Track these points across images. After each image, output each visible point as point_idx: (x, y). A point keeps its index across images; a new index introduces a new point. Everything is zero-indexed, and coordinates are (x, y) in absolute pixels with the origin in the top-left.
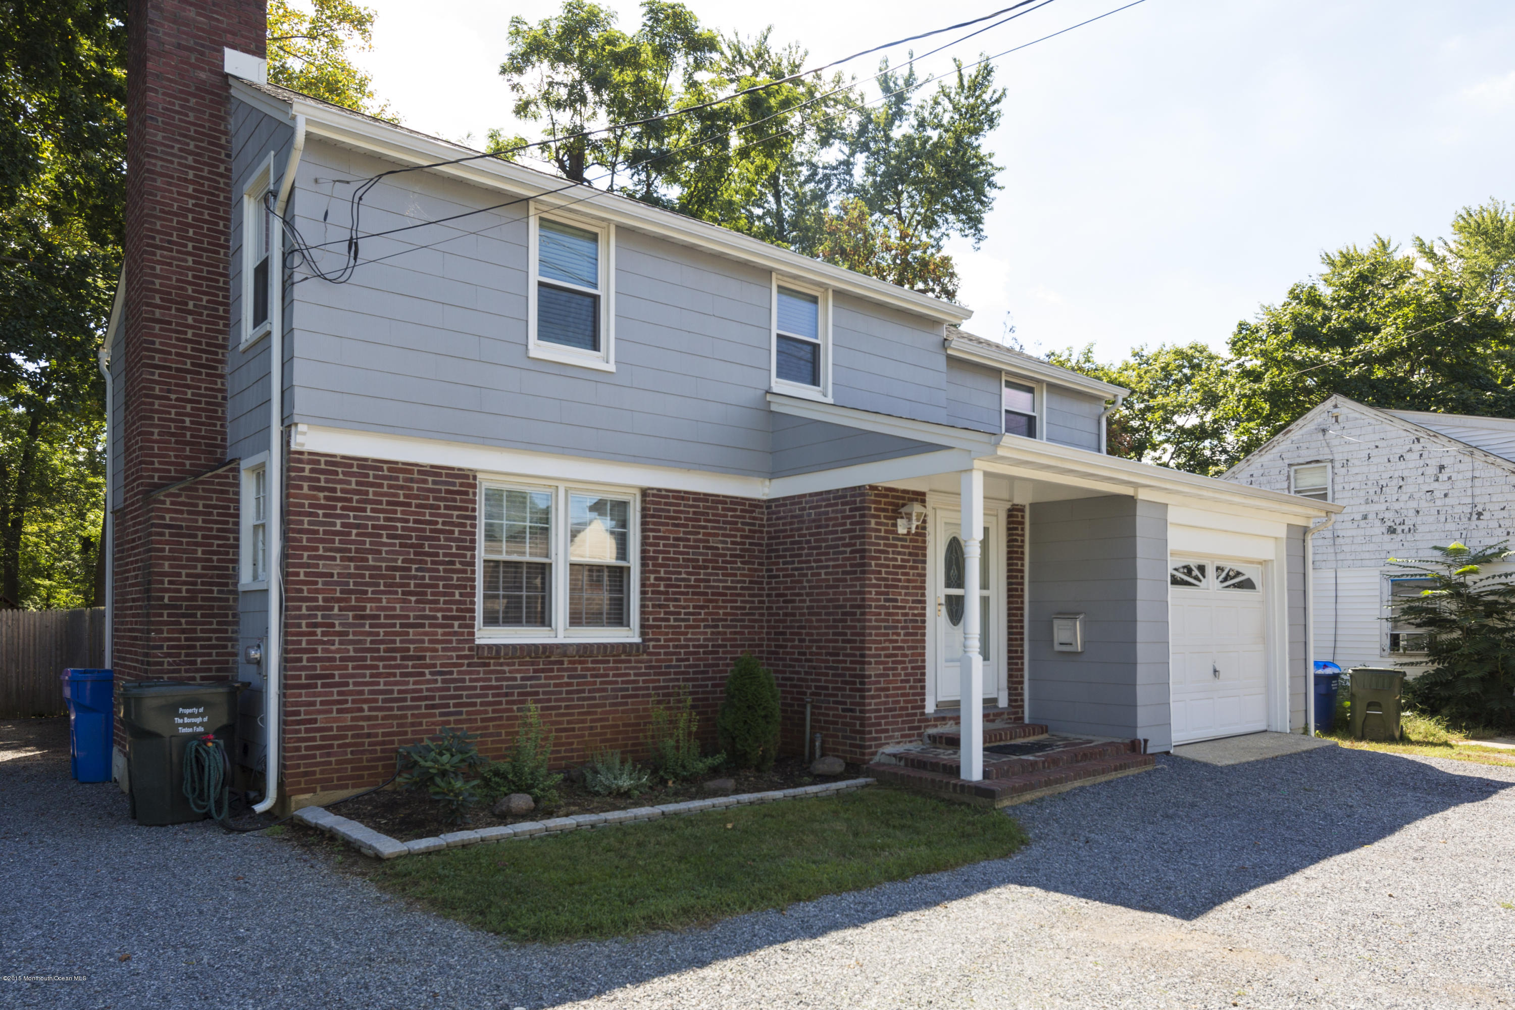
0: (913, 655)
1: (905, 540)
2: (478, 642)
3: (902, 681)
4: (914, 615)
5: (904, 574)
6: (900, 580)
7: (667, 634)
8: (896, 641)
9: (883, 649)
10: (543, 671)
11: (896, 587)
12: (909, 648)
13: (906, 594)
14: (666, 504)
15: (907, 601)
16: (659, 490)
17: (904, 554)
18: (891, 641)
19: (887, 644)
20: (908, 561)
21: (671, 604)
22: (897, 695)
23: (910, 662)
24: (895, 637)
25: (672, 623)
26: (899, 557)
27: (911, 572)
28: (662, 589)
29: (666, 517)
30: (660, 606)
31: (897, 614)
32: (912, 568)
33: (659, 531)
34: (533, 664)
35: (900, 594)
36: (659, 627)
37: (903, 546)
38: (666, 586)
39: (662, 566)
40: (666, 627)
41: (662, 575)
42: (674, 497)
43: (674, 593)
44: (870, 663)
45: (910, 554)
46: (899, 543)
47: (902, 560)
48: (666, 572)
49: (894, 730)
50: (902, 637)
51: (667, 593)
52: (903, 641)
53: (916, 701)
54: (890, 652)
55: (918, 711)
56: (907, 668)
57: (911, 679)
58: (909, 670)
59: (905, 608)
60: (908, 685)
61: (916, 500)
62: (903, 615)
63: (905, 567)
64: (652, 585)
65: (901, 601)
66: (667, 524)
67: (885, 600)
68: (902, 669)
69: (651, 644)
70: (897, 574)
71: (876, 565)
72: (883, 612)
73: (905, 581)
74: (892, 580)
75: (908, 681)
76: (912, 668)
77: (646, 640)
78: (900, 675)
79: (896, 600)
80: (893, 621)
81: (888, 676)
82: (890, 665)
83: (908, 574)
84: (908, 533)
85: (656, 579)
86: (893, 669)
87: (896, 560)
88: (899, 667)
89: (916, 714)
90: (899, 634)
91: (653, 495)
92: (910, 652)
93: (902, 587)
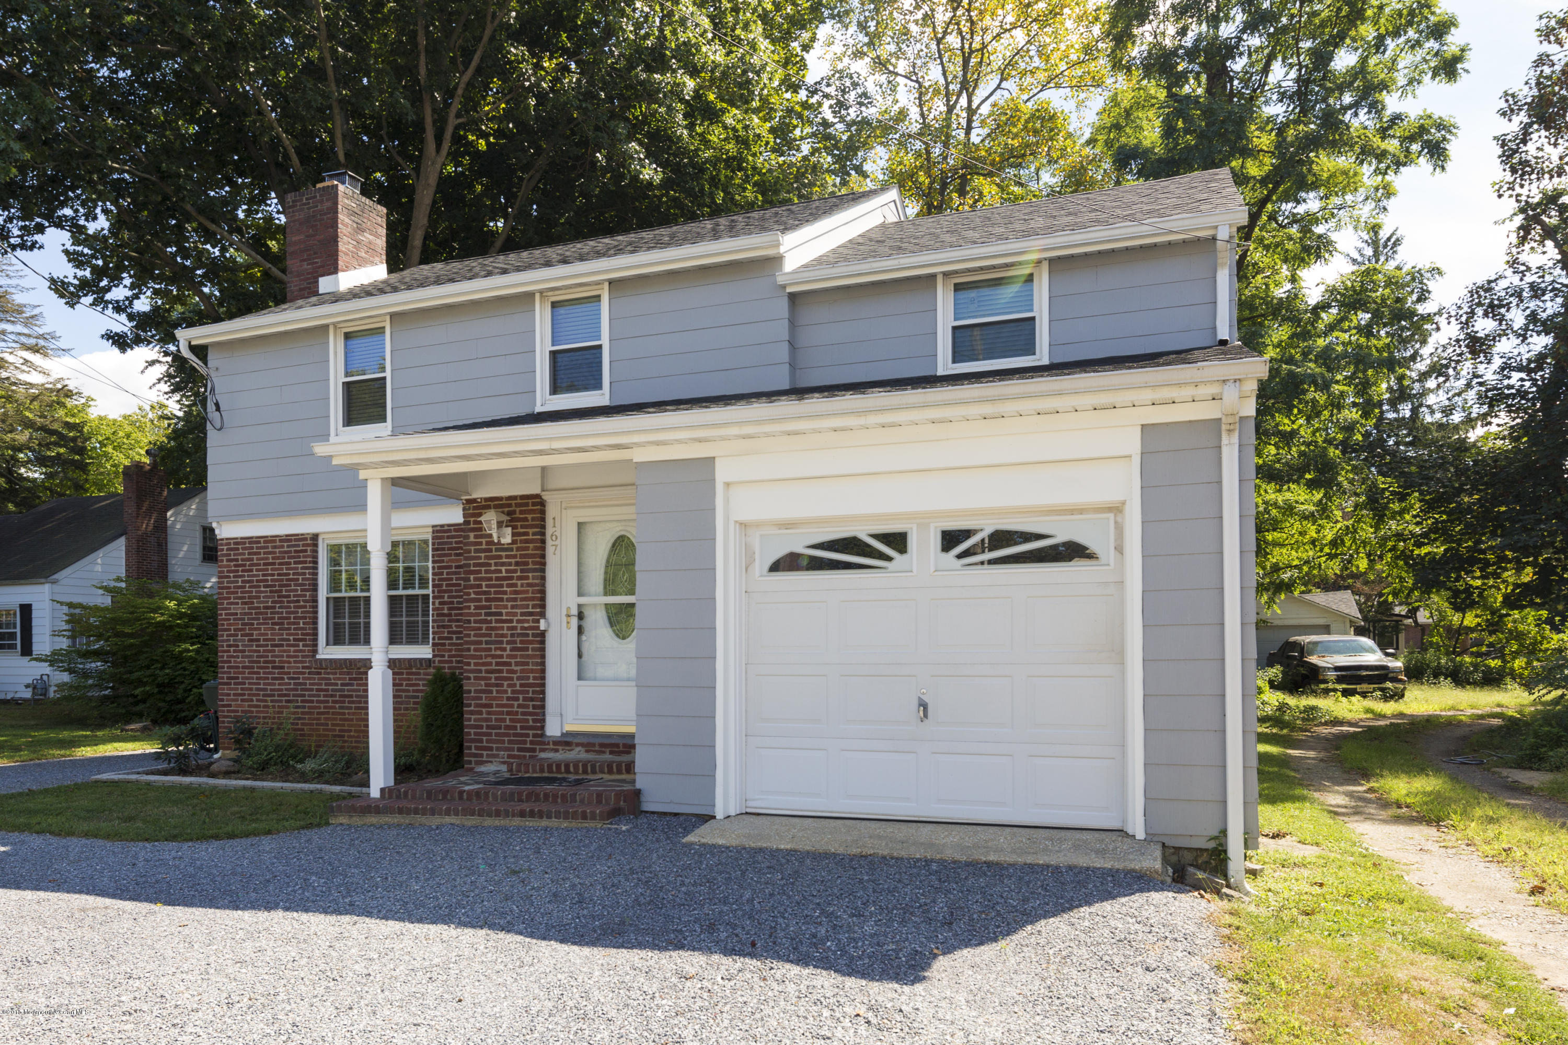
0: (522, 671)
1: (512, 550)
2: (318, 657)
3: (508, 699)
4: (523, 628)
5: (509, 586)
6: (505, 593)
7: (451, 650)
8: (501, 656)
9: (484, 664)
10: (355, 679)
11: (501, 600)
12: (517, 664)
13: (513, 607)
14: (448, 537)
15: (515, 614)
16: (442, 526)
17: (510, 564)
18: (494, 657)
19: (489, 660)
20: (515, 571)
21: (454, 624)
22: (502, 713)
23: (519, 678)
24: (499, 653)
26: (503, 569)
27: (519, 582)
28: (446, 611)
29: (449, 549)
30: (443, 627)
31: (502, 628)
32: (520, 578)
33: (443, 561)
34: (348, 673)
35: (506, 607)
36: (444, 645)
37: (507, 557)
38: (449, 609)
39: (445, 591)
40: (450, 644)
41: (446, 599)
42: (455, 530)
43: (456, 615)
44: (469, 678)
45: (517, 564)
46: (504, 554)
47: (507, 571)
48: (449, 597)
49: (498, 749)
50: (508, 652)
51: (450, 615)
52: (509, 656)
53: (527, 721)
54: (494, 667)
55: (531, 732)
56: (515, 685)
57: (521, 696)
58: (518, 688)
59: (511, 621)
60: (516, 703)
61: (527, 505)
62: (509, 628)
63: (511, 578)
64: (438, 609)
65: (507, 614)
66: (450, 555)
67: (486, 614)
68: (509, 685)
69: (437, 659)
70: (502, 586)
71: (475, 579)
72: (484, 626)
73: (512, 593)
74: (496, 593)
75: (517, 699)
76: (521, 685)
77: (434, 656)
78: (506, 692)
79: (500, 614)
80: (497, 636)
81: (491, 692)
82: (493, 681)
83: (515, 585)
84: (514, 542)
85: (440, 603)
86: (497, 685)
87: (500, 571)
88: (506, 683)
89: (527, 735)
90: (504, 650)
91: (438, 531)
92: (518, 668)
93: (508, 600)
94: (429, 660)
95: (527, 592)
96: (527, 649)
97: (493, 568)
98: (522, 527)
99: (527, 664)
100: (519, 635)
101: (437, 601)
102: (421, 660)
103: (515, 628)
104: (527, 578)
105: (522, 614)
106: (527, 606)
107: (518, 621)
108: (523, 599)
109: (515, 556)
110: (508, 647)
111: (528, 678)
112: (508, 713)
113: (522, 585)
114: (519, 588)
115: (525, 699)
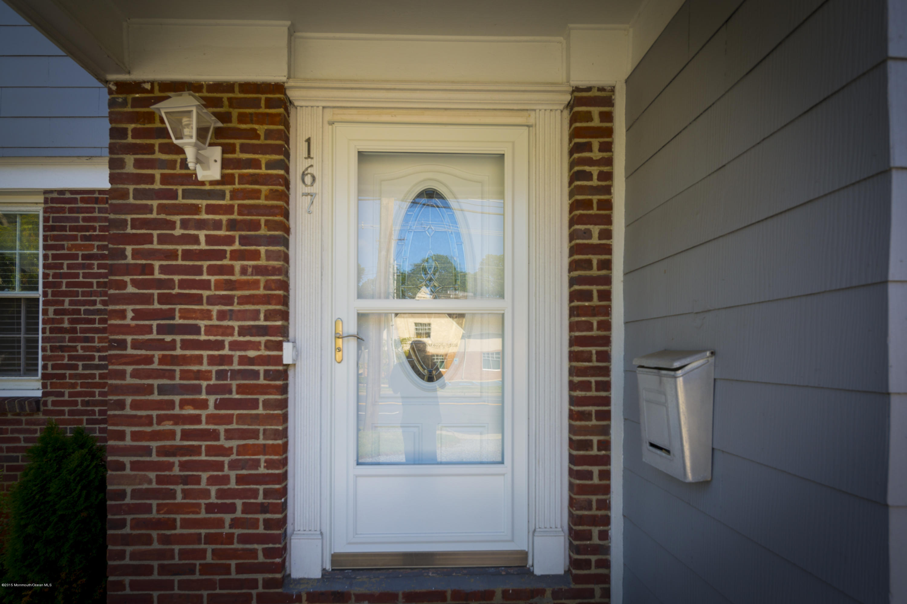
0: (242, 450)
1: (221, 195)
3: (210, 508)
4: (243, 360)
5: (212, 270)
6: (206, 285)
7: (74, 386)
8: (197, 419)
11: (198, 299)
12: (230, 435)
13: (222, 315)
14: (71, 210)
15: (228, 330)
16: (62, 192)
17: (217, 225)
18: (178, 419)
19: (167, 426)
20: (229, 241)
21: (79, 345)
22: (197, 539)
23: (233, 465)
24: (190, 411)
25: (80, 371)
26: (202, 234)
27: (238, 265)
28: (66, 325)
29: (72, 229)
30: (62, 349)
31: (199, 360)
32: (237, 255)
33: (62, 247)
35: (207, 315)
36: (63, 376)
37: (210, 209)
38: (71, 321)
39: (65, 294)
40: (72, 376)
41: (66, 306)
42: (83, 200)
43: (83, 331)
44: (121, 466)
45: (233, 225)
46: (203, 203)
47: (210, 240)
48: (71, 303)
50: (211, 410)
51: (74, 330)
52: (211, 419)
53: (253, 553)
54: (178, 442)
55: (260, 577)
56: (226, 479)
57: (239, 503)
58: (233, 485)
59: (220, 345)
60: (228, 518)
61: (256, 103)
62: (212, 360)
63: (221, 255)
64: (52, 321)
65: (210, 330)
66: (75, 238)
67: (161, 330)
68: (212, 480)
69: (50, 399)
70: (198, 270)
71: (136, 254)
72: (157, 354)
73: (219, 285)
74: (183, 284)
75: (232, 508)
76: (240, 479)
77: (45, 394)
78: (206, 494)
79: (196, 330)
80: (185, 375)
81: (172, 494)
82: (176, 471)
83: (230, 270)
84: (226, 179)
85: (56, 312)
86: (186, 480)
87: (195, 240)
88: (205, 476)
89: (254, 584)
90: (204, 404)
91: (53, 200)
92: (234, 443)
93: (211, 300)
94: (37, 401)
95: (255, 284)
96: (254, 404)
97: (178, 232)
98: (244, 149)
99: (254, 434)
100: (235, 374)
101: (51, 309)
102: (22, 400)
103: (226, 360)
104: (256, 255)
105: (243, 331)
106: (255, 315)
107: (234, 346)
108: (244, 300)
109: (229, 210)
110: (212, 399)
111: (256, 464)
112: (211, 539)
113: (244, 271)
114: (237, 277)
115: (247, 508)
